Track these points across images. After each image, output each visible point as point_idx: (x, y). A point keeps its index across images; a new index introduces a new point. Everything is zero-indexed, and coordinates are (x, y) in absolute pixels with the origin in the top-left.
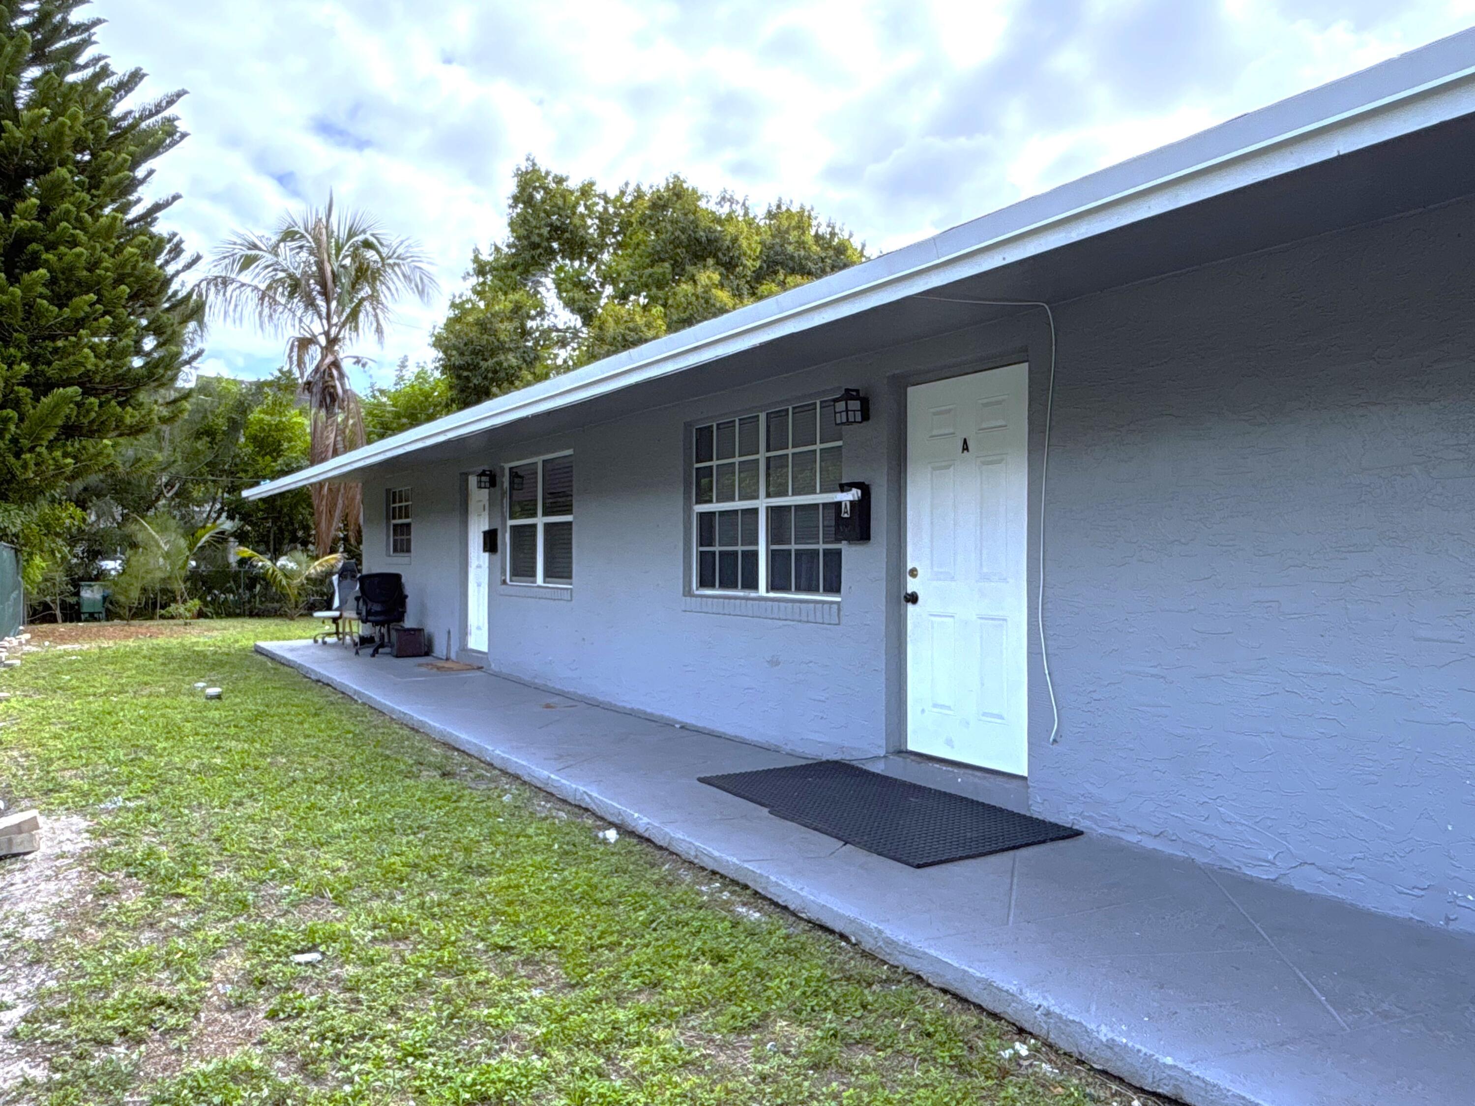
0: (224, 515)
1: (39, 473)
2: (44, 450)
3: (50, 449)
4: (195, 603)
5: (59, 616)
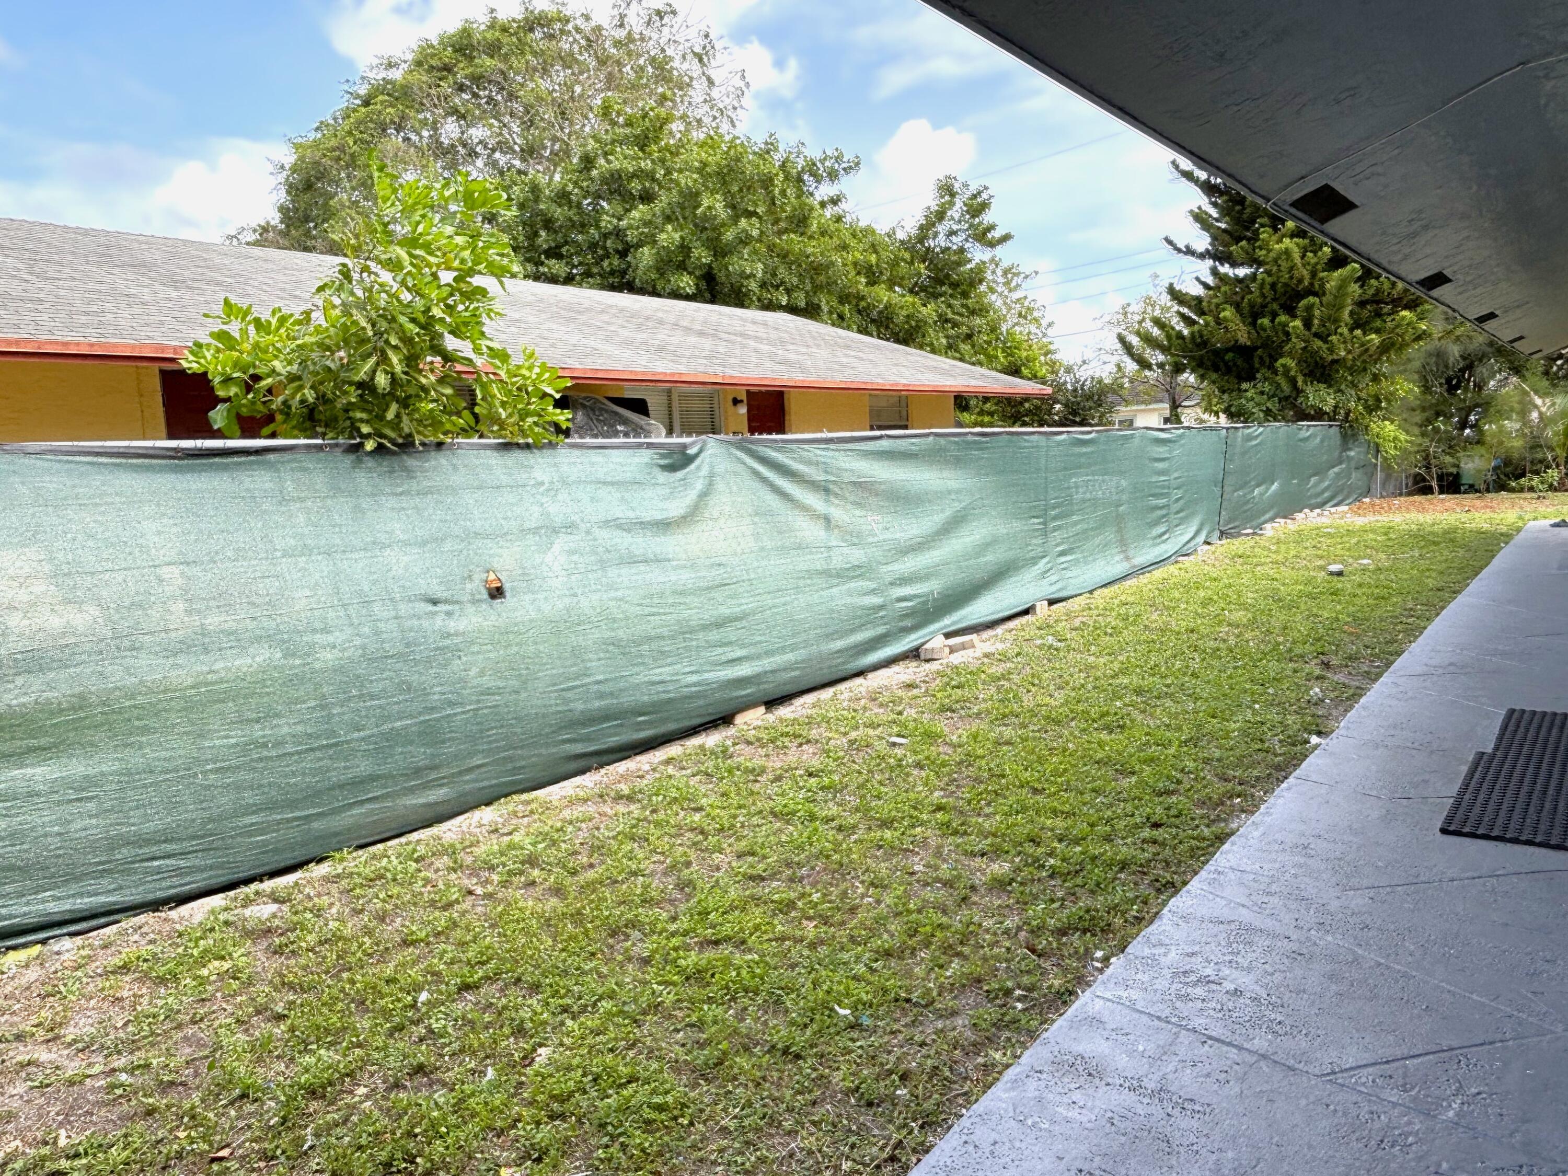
1: (1349, 352)
2: (1344, 330)
3: (1353, 328)
4: (1553, 474)
5: (1436, 488)
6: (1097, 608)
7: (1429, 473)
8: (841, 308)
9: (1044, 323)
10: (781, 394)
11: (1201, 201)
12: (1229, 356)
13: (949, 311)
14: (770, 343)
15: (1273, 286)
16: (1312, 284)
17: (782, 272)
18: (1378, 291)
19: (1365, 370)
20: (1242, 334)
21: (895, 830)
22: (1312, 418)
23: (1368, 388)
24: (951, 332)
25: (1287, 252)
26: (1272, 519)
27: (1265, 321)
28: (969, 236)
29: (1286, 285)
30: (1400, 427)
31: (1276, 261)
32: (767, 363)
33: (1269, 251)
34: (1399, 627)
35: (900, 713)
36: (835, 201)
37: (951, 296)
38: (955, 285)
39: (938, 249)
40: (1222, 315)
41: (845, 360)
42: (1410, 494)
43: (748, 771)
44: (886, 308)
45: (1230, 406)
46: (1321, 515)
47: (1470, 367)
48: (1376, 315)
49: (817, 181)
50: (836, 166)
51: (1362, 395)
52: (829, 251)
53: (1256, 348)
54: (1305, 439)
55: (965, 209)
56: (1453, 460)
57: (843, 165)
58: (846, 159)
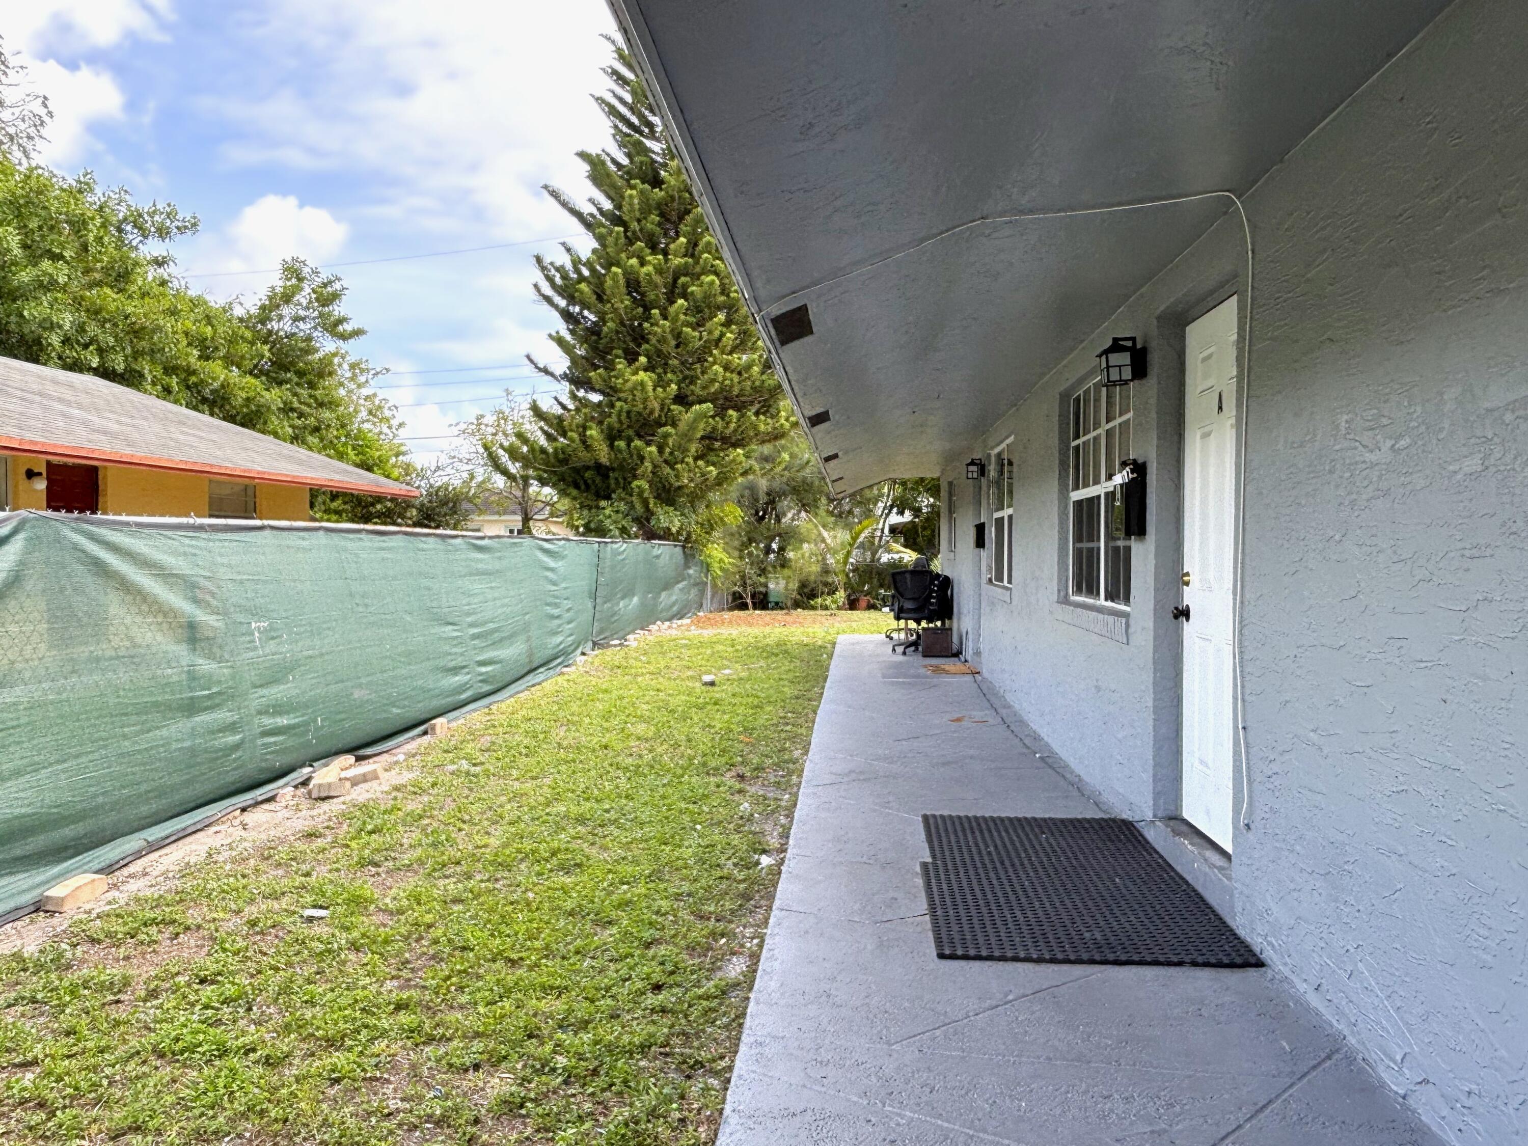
0: (895, 510)
1: (691, 480)
2: (690, 460)
3: (696, 459)
4: (841, 595)
5: (750, 605)
6: (502, 725)
7: (745, 591)
8: (167, 379)
9: (395, 423)
10: (95, 469)
11: (562, 327)
12: (587, 475)
13: (295, 399)
14: (80, 406)
15: (629, 413)
16: (660, 416)
17: (93, 329)
18: (714, 429)
19: (702, 497)
20: (603, 454)
21: (350, 1049)
22: (660, 538)
23: (703, 513)
24: (299, 422)
25: (642, 384)
26: (634, 631)
27: (621, 444)
28: (319, 324)
29: (639, 414)
30: (724, 550)
31: (632, 391)
32: (81, 431)
33: (626, 381)
34: (783, 735)
35: (308, 874)
36: (160, 263)
37: (298, 384)
38: (300, 374)
39: (281, 333)
40: (587, 433)
41: (182, 437)
42: (731, 609)
43: (102, 987)
44: (223, 386)
45: (589, 522)
46: (669, 627)
47: (772, 502)
48: (711, 449)
49: (143, 235)
50: (168, 222)
51: (700, 520)
52: (155, 314)
53: (613, 469)
54: (658, 557)
55: (314, 296)
56: (762, 580)
57: (177, 223)
58: (180, 216)
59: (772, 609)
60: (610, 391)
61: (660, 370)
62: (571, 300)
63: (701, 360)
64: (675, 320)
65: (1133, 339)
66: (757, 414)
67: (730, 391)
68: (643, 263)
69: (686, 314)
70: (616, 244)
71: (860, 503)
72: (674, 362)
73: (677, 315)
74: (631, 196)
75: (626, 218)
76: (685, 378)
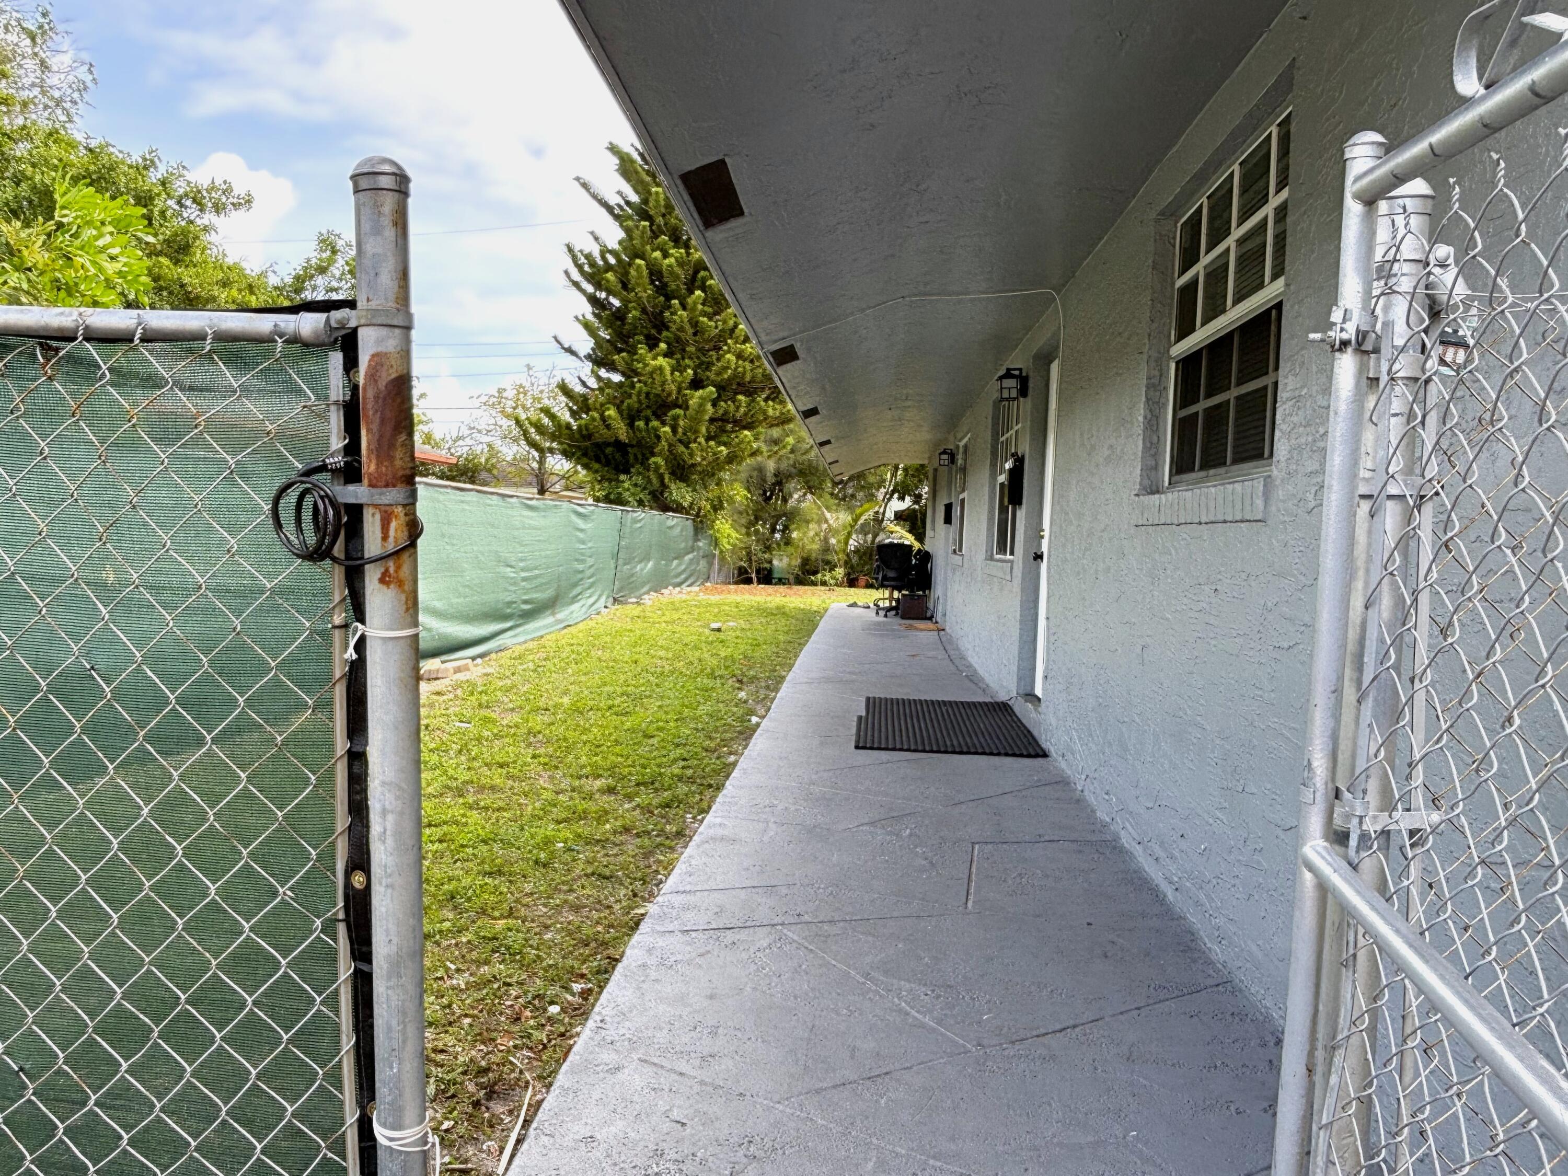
1: (704, 459)
2: (702, 440)
3: (708, 439)
4: (840, 572)
5: (755, 579)
7: (750, 566)
11: (587, 310)
12: (609, 450)
15: (648, 394)
16: (678, 398)
18: (726, 412)
19: (713, 475)
20: (621, 431)
22: (674, 511)
23: (714, 491)
25: (661, 368)
26: (648, 593)
27: (641, 424)
29: (657, 395)
30: (732, 526)
31: (651, 374)
33: (646, 365)
40: (607, 413)
42: (736, 583)
45: (609, 494)
46: (680, 592)
47: (779, 483)
48: (724, 431)
49: (201, 210)
50: (224, 199)
51: (710, 496)
52: (209, 284)
53: (632, 446)
54: (671, 528)
55: (347, 268)
56: (767, 556)
57: (231, 200)
58: (236, 192)
59: (776, 584)
60: (630, 373)
61: (678, 356)
62: (598, 286)
63: (717, 349)
64: (694, 309)
65: (1020, 370)
66: (766, 400)
67: (743, 378)
68: (666, 255)
69: (703, 304)
70: (642, 237)
71: (863, 487)
72: (691, 349)
73: (695, 303)
74: (657, 193)
75: (652, 213)
76: (702, 363)
